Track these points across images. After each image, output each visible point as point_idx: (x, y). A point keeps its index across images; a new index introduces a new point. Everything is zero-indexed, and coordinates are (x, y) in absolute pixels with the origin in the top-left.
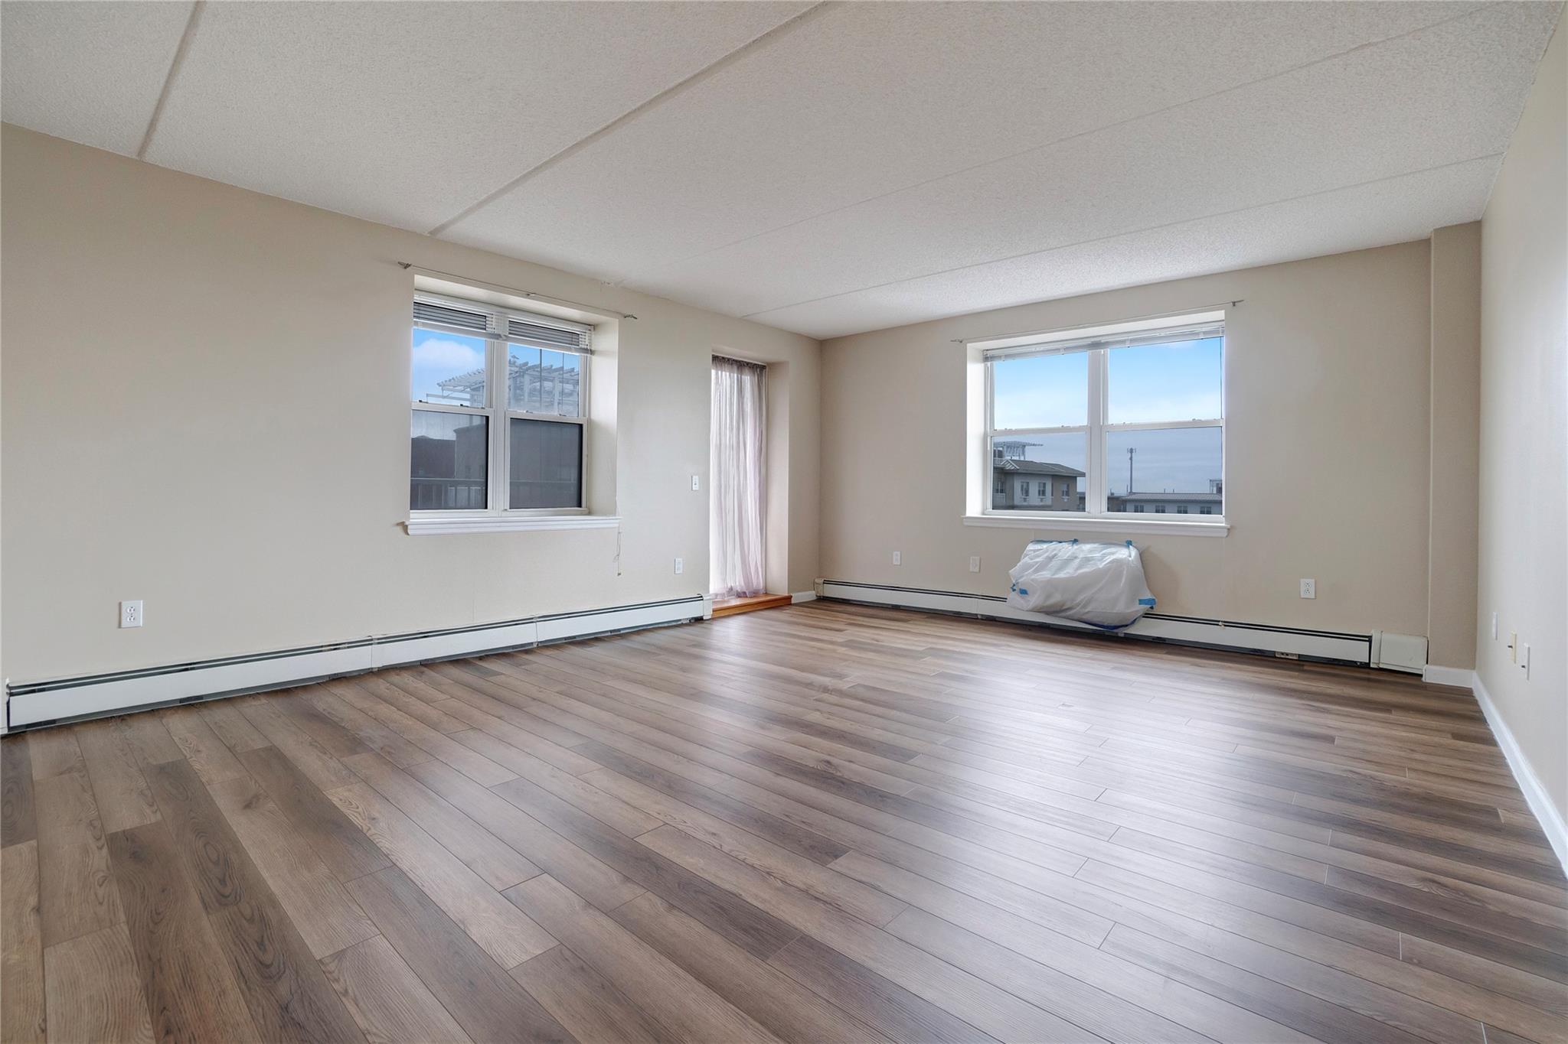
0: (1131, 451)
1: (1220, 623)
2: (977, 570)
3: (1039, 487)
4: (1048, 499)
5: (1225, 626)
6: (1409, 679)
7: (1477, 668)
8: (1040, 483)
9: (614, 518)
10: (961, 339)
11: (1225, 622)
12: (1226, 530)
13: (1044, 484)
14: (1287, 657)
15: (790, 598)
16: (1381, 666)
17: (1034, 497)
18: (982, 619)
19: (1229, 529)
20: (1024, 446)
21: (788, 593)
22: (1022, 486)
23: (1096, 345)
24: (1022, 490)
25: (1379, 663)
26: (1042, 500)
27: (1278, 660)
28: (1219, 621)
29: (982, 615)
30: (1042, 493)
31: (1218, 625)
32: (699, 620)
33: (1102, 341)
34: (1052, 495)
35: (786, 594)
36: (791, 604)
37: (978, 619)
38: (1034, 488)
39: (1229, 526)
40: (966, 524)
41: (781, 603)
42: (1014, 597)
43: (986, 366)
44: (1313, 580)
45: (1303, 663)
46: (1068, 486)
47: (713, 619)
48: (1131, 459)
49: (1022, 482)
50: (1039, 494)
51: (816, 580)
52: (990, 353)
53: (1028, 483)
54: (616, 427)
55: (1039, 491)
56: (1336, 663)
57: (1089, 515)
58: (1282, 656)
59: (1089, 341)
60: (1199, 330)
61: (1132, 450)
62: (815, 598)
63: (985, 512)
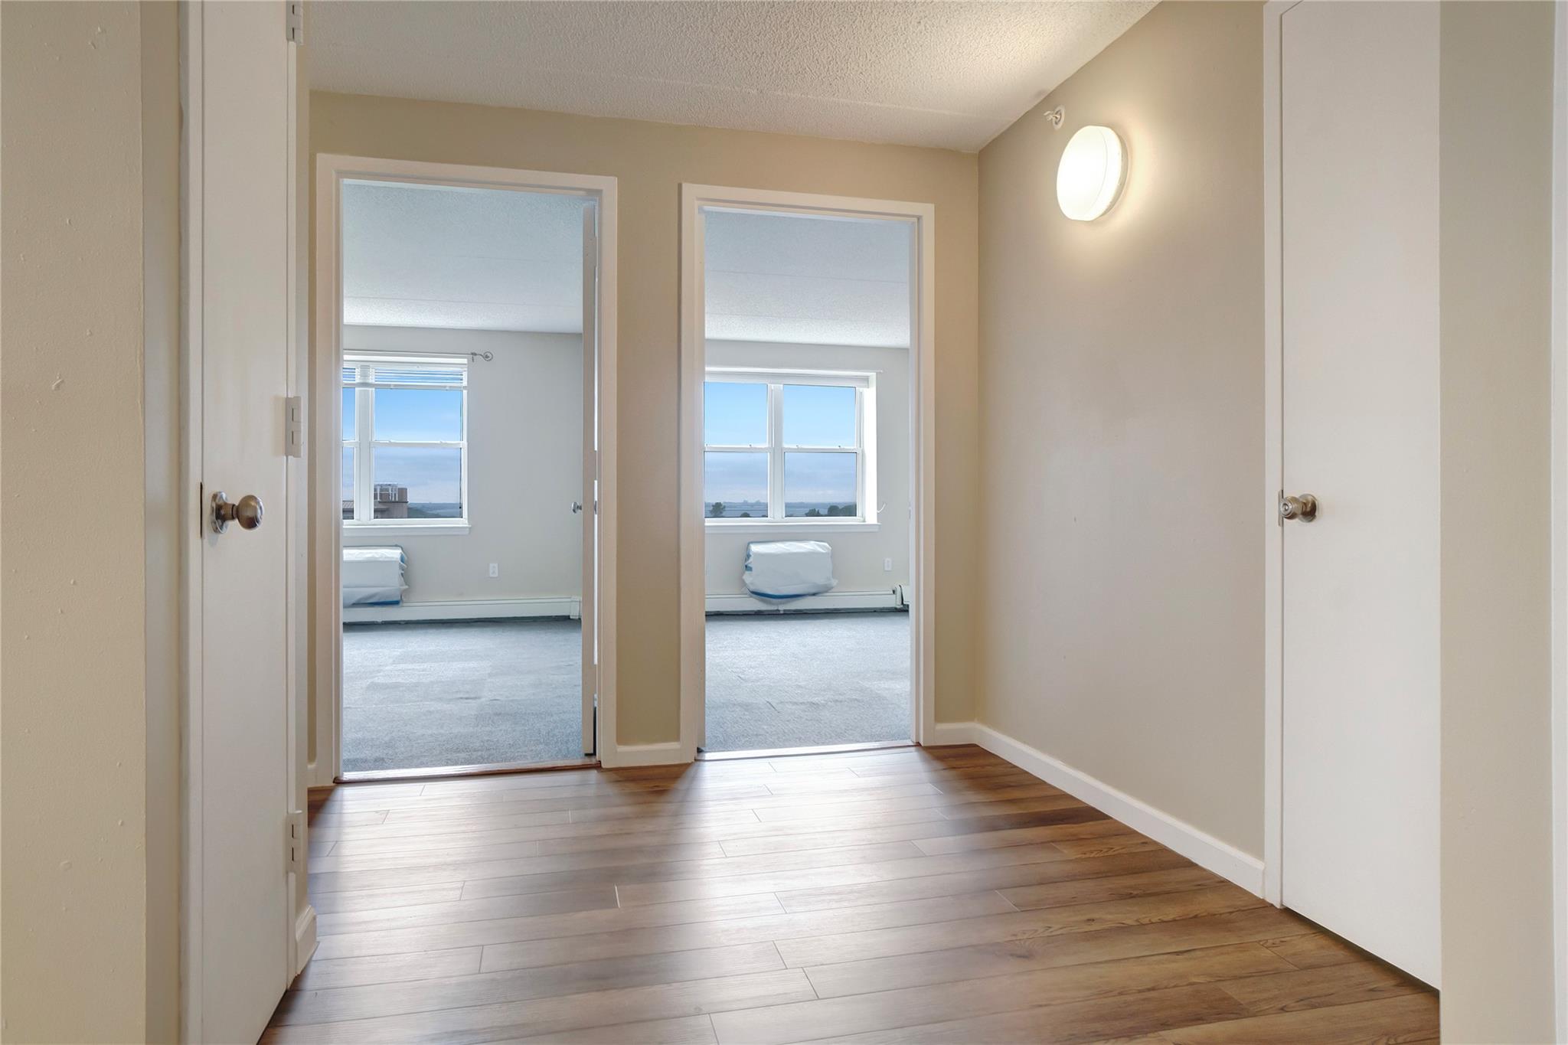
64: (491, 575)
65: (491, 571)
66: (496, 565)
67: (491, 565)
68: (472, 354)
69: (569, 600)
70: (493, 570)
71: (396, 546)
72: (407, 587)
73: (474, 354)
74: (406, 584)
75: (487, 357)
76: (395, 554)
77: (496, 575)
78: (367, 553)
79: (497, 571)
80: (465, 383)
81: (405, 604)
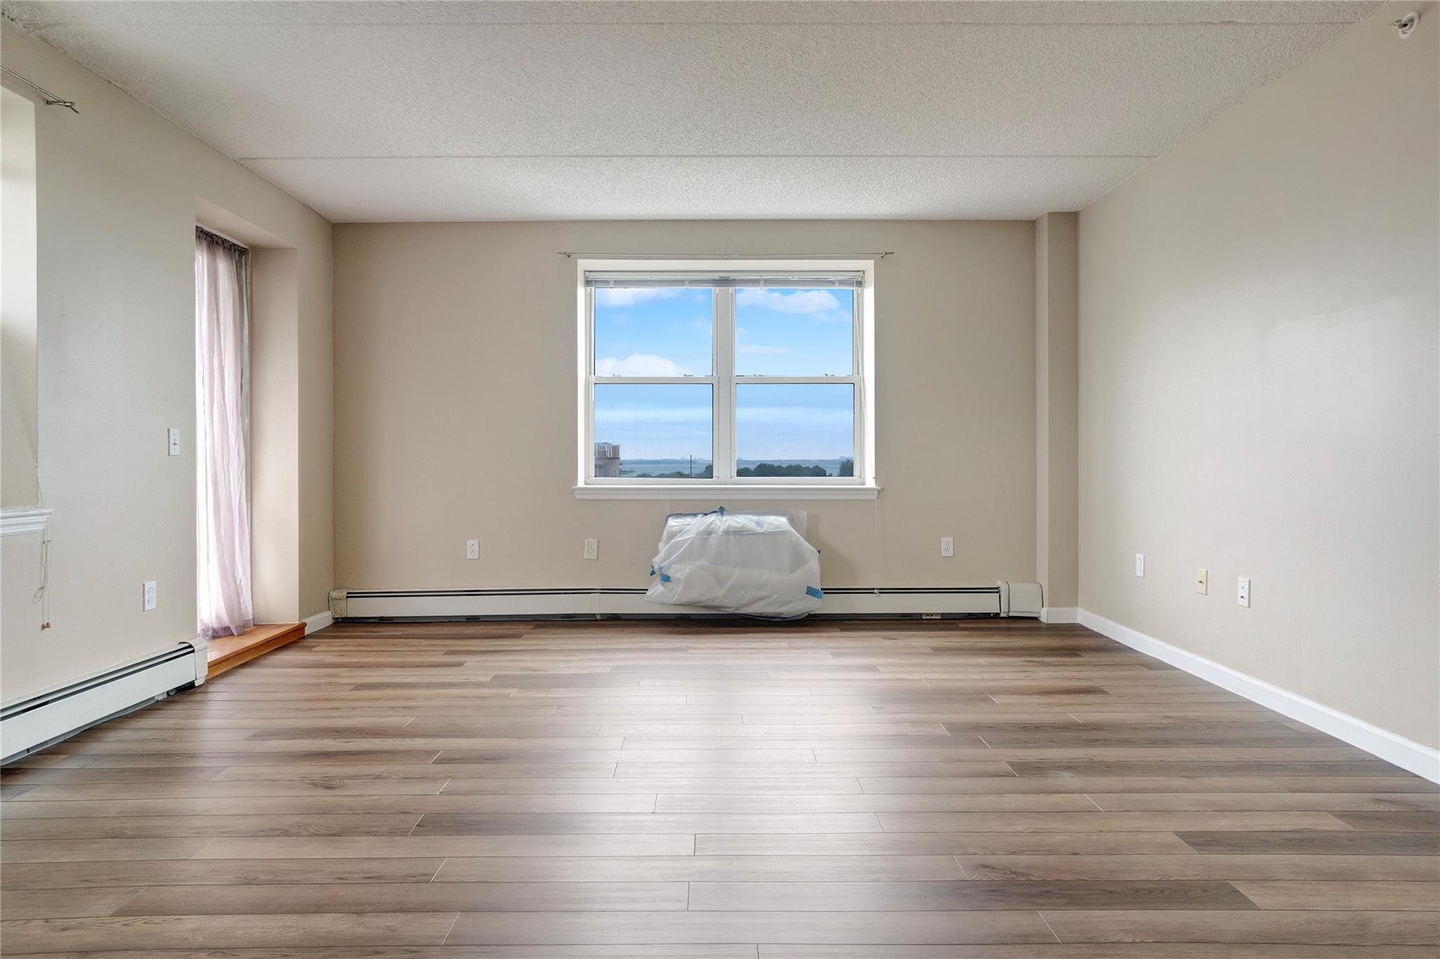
1: (876, 591)
2: (594, 556)
5: (880, 593)
6: (1028, 623)
7: (1079, 604)
9: (36, 512)
10: (569, 251)
11: (880, 589)
12: (876, 492)
14: (932, 617)
15: (301, 627)
16: (1011, 614)
18: (601, 620)
19: (879, 491)
21: (300, 618)
23: (724, 281)
25: (1009, 612)
27: (925, 622)
28: (874, 589)
29: (602, 615)
31: (873, 593)
32: (188, 689)
33: (731, 278)
35: (296, 622)
36: (304, 638)
37: (596, 620)
39: (879, 488)
40: (578, 497)
41: (293, 638)
42: (657, 589)
43: (586, 290)
44: (952, 538)
45: (949, 622)
47: (209, 682)
51: (334, 594)
52: (592, 276)
54: (35, 339)
56: (971, 617)
57: (719, 480)
58: (928, 618)
59: (716, 276)
60: (832, 278)
62: (330, 622)
63: (588, 481)
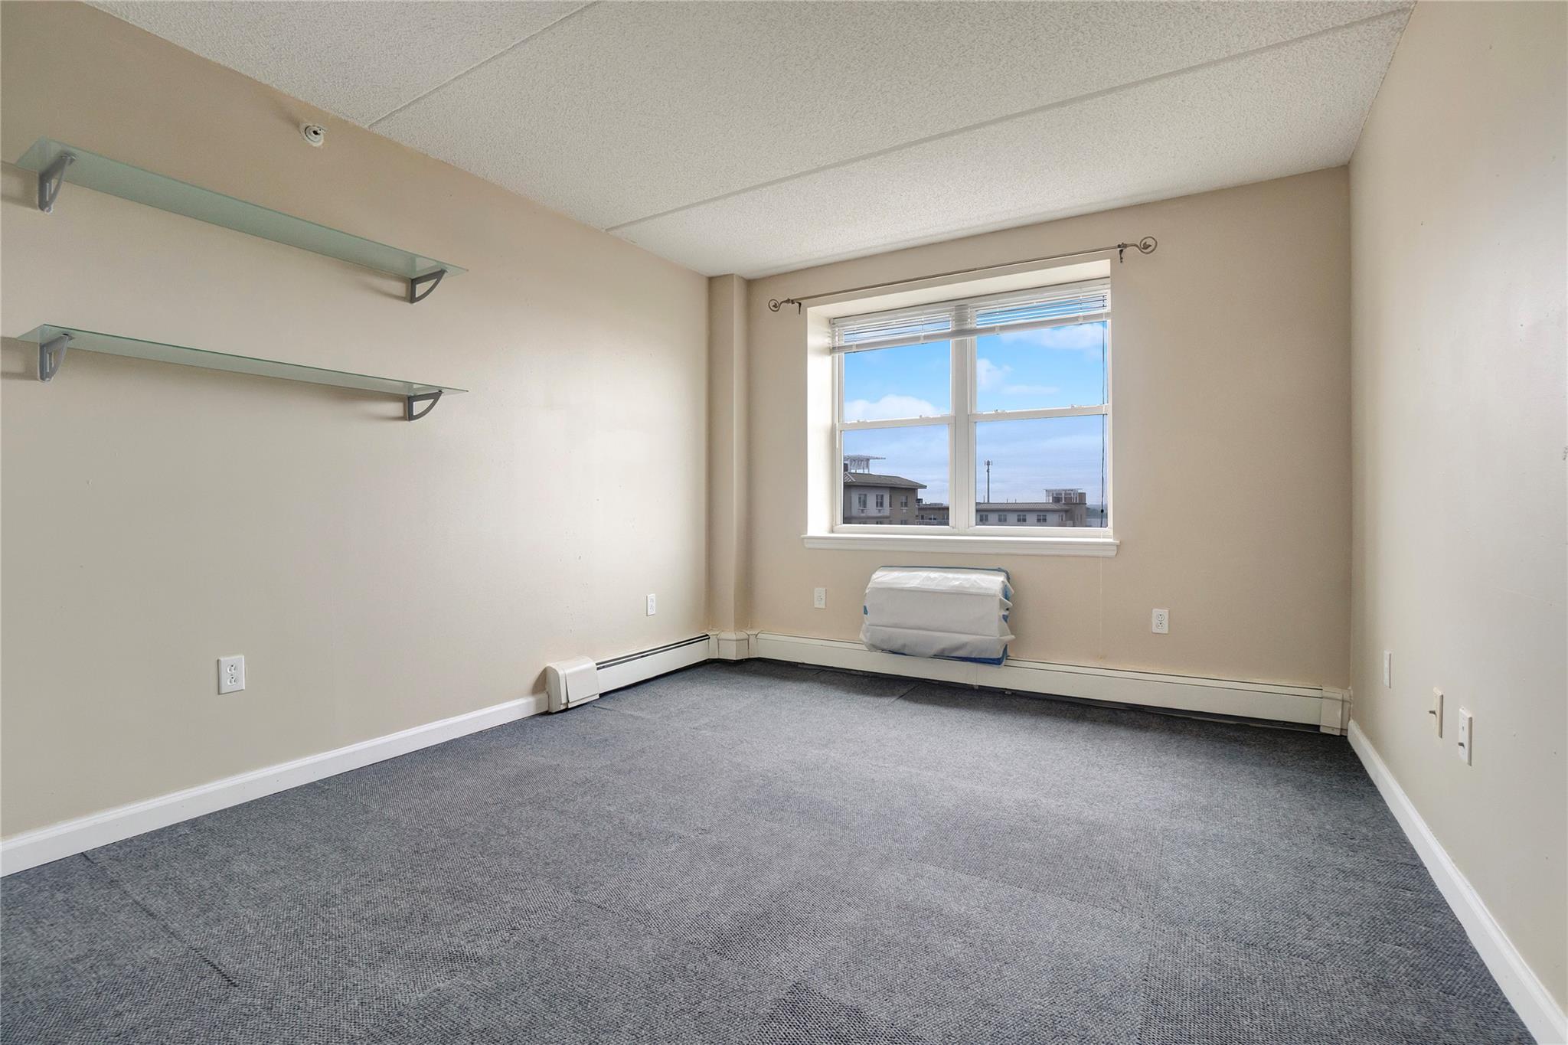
0: (988, 464)
3: (877, 499)
4: (886, 510)
8: (877, 496)
13: (882, 496)
17: (872, 509)
20: (868, 460)
22: (860, 498)
24: (860, 502)
26: (880, 511)
30: (880, 504)
34: (890, 506)
38: (871, 500)
46: (907, 499)
48: (988, 471)
49: (860, 494)
50: (877, 506)
53: (865, 495)
55: (877, 503)
61: (988, 462)
64: (1155, 630)
65: (1155, 621)
66: (1165, 612)
67: (1156, 611)
68: (1119, 246)
69: (1317, 693)
70: (1160, 620)
71: (999, 570)
72: (1013, 637)
73: (1122, 247)
74: (1012, 634)
75: (1146, 247)
76: (994, 582)
77: (1165, 630)
78: (954, 579)
79: (1166, 623)
80: (1108, 309)
81: (1009, 663)
